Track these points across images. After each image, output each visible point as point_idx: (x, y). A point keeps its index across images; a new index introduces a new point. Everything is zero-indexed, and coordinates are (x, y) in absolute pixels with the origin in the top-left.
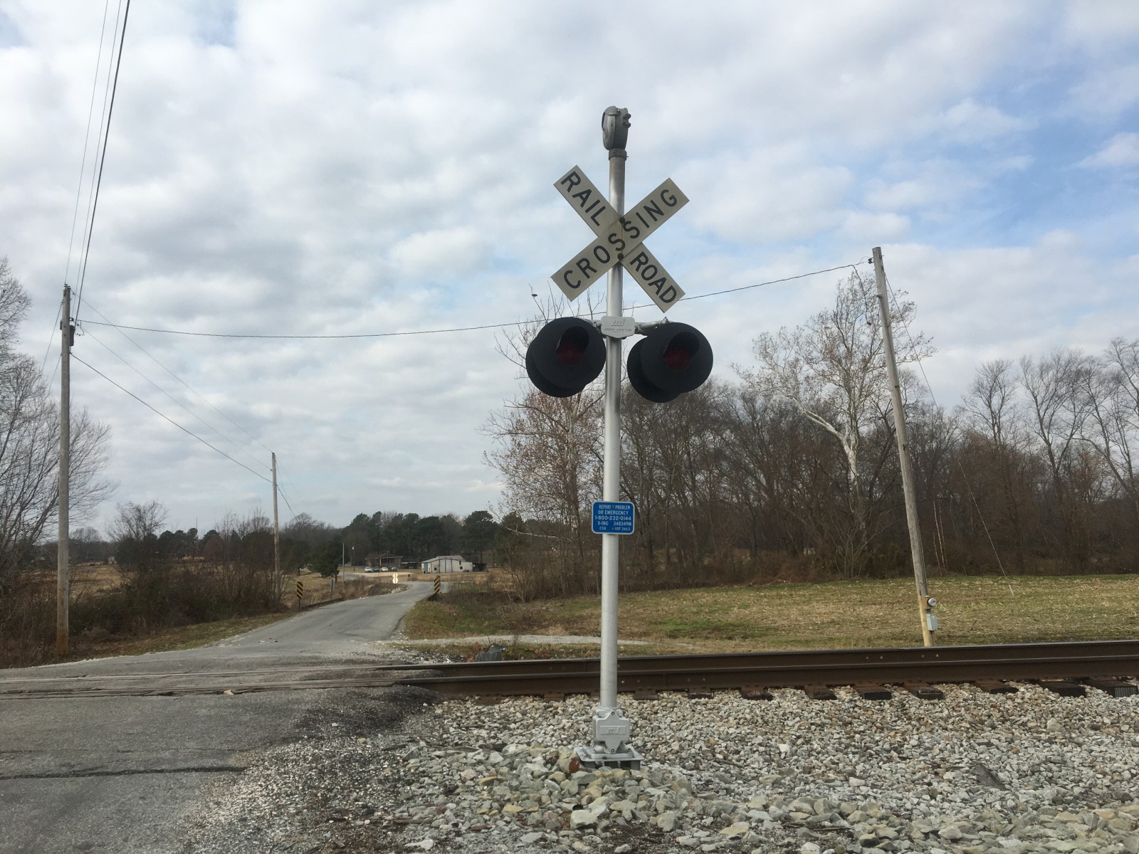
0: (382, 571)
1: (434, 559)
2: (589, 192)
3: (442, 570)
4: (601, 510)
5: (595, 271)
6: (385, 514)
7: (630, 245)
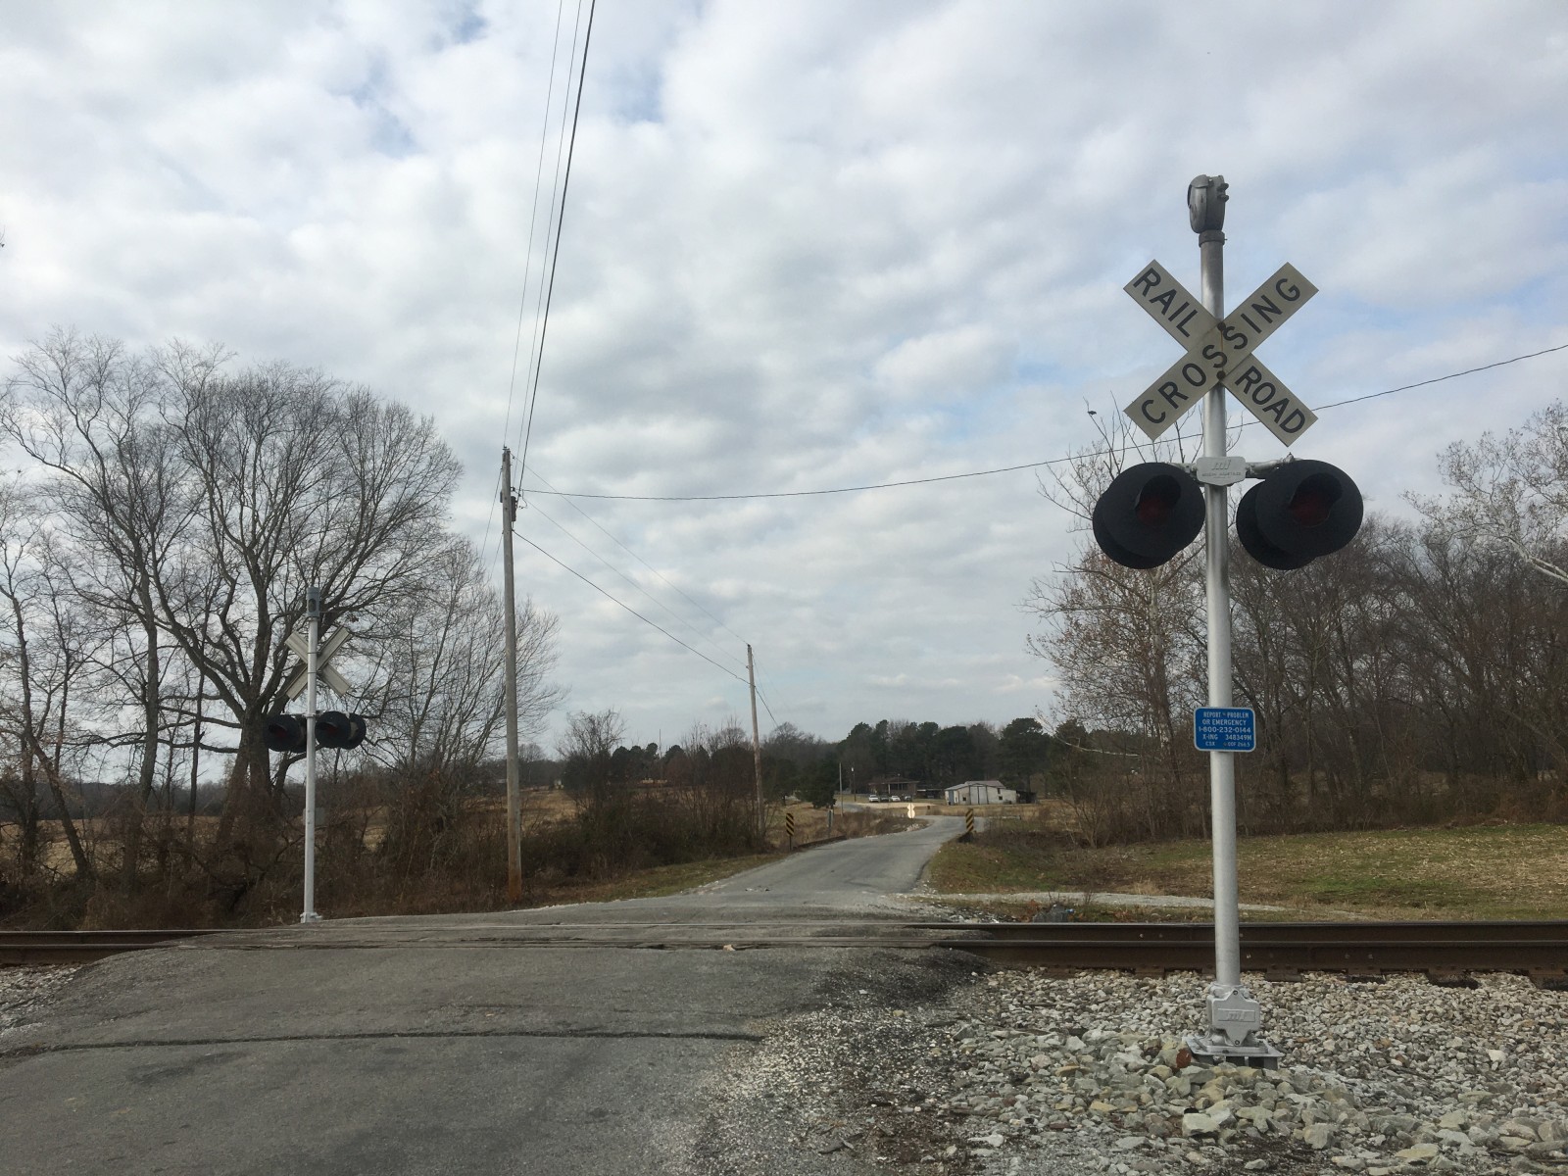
0: (892, 801)
1: (962, 785)
2: (1172, 293)
3: (974, 800)
4: (1206, 718)
5: (1186, 398)
6: (892, 723)
7: (1234, 357)
